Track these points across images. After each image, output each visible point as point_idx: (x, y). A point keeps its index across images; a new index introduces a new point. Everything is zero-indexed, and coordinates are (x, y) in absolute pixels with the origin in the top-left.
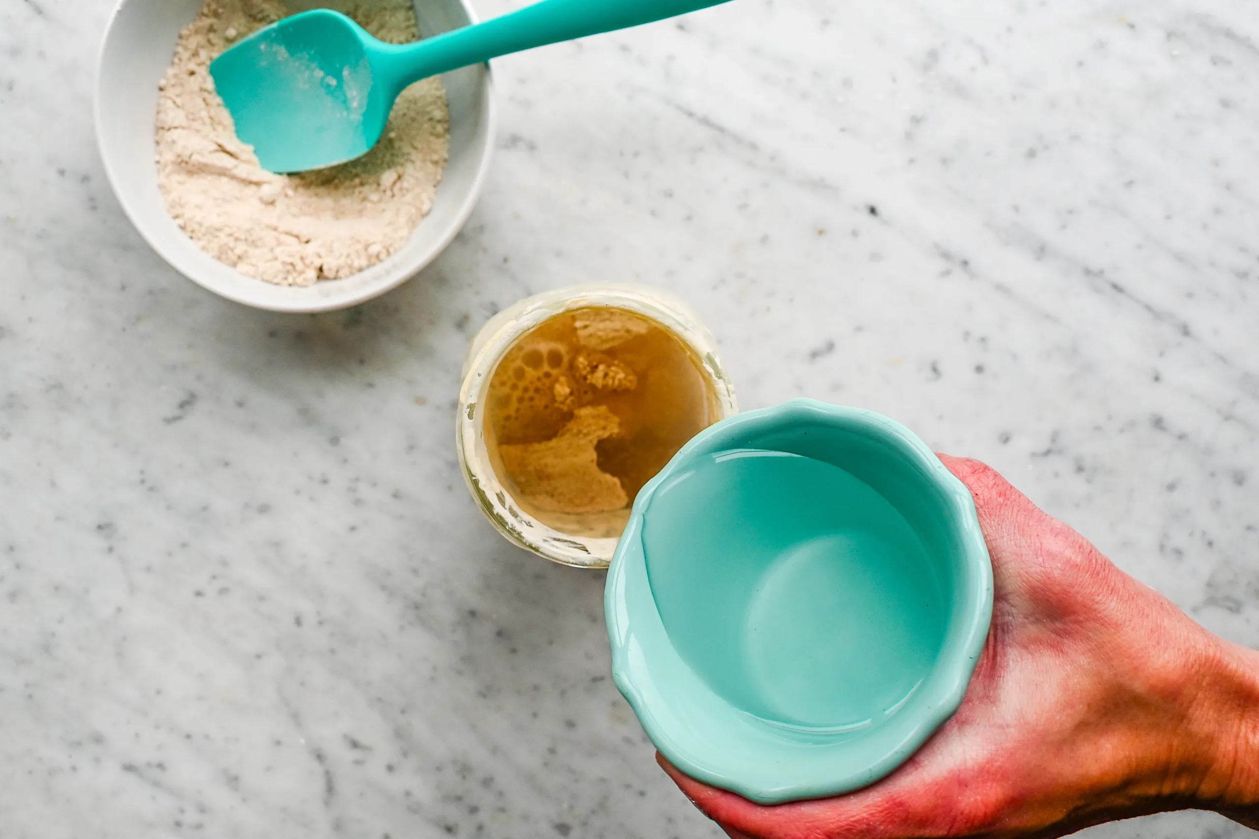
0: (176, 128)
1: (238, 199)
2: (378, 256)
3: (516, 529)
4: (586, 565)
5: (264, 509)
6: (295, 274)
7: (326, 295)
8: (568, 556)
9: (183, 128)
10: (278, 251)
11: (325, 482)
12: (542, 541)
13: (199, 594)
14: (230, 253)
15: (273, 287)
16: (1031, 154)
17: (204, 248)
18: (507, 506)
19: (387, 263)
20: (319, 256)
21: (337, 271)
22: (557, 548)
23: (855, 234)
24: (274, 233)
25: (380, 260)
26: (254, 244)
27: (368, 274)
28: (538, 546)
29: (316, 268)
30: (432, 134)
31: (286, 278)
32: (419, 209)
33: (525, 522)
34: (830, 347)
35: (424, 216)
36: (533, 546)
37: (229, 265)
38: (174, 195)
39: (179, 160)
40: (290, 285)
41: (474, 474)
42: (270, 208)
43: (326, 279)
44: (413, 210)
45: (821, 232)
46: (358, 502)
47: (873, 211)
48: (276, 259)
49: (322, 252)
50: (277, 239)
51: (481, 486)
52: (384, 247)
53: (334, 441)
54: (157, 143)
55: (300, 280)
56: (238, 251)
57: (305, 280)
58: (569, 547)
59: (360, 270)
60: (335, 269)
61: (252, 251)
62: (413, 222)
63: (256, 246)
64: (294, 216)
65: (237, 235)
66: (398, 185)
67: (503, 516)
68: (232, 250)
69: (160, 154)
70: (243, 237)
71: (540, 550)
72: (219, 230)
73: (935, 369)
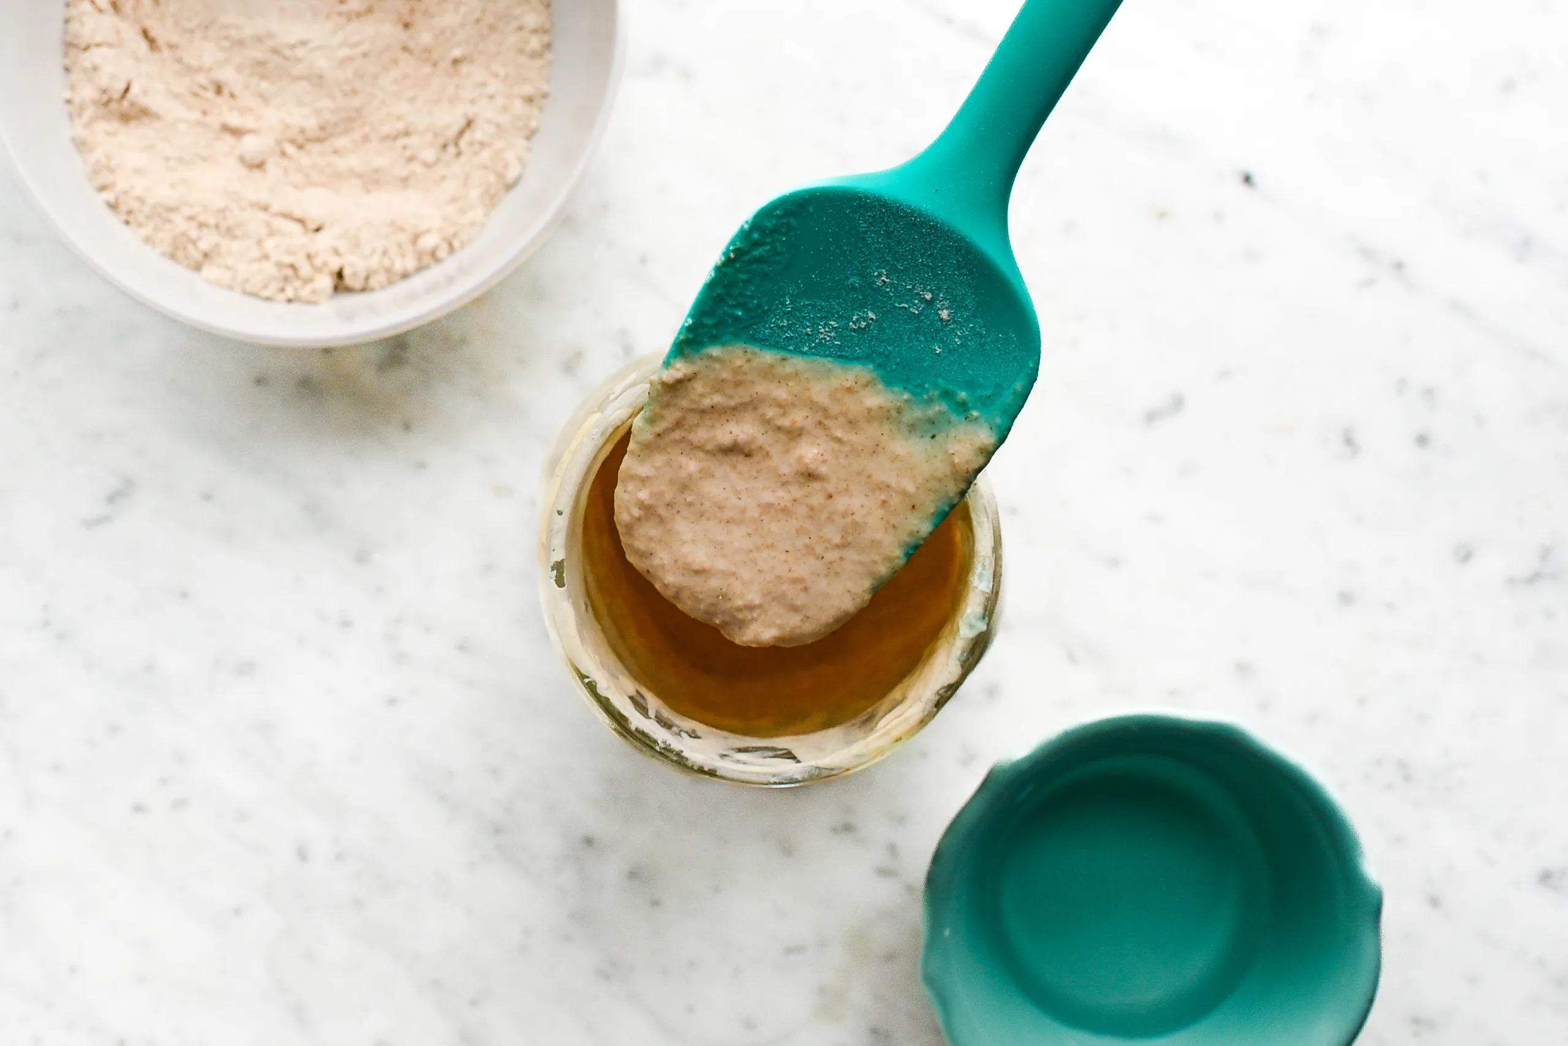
0: (98, 45)
1: (204, 159)
2: (433, 254)
3: (672, 747)
4: (798, 782)
5: (245, 669)
6: (297, 283)
7: (348, 316)
8: (765, 774)
9: (110, 45)
10: (270, 244)
11: (346, 624)
12: (719, 758)
13: (139, 809)
14: (190, 248)
15: (264, 305)
16: (1509, 86)
17: (147, 240)
18: (652, 714)
19: (450, 265)
20: (336, 252)
21: (367, 278)
22: (745, 763)
23: (1218, 217)
24: (263, 216)
25: (437, 260)
26: (230, 233)
27: (417, 282)
28: (711, 768)
29: (331, 274)
30: (521, 51)
31: (283, 290)
32: (501, 176)
33: (687, 733)
34: (1178, 403)
35: (509, 187)
36: (706, 769)
37: (189, 267)
38: (98, 155)
39: (105, 98)
40: (290, 301)
41: (585, 673)
42: (257, 174)
43: (349, 290)
44: (492, 178)
45: (1162, 215)
46: (400, 658)
47: (1247, 179)
48: (266, 257)
49: (343, 247)
50: (268, 225)
51: (602, 690)
52: (444, 239)
53: (362, 557)
54: (67, 70)
55: (305, 292)
56: (204, 245)
57: (314, 292)
58: (765, 758)
59: (405, 276)
60: (362, 275)
61: (226, 244)
62: (492, 197)
63: (235, 237)
64: (296, 187)
65: (202, 218)
66: (467, 136)
67: (647, 731)
68: (194, 243)
69: (72, 88)
70: (212, 221)
71: (718, 774)
72: (173, 209)
73: (1349, 441)
